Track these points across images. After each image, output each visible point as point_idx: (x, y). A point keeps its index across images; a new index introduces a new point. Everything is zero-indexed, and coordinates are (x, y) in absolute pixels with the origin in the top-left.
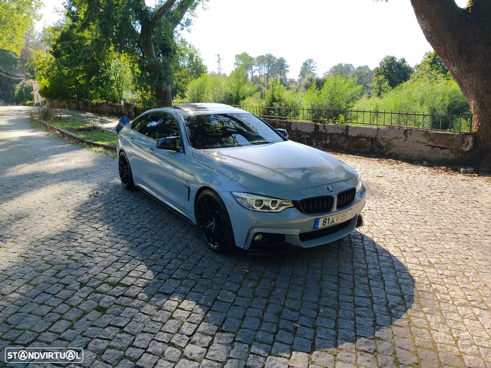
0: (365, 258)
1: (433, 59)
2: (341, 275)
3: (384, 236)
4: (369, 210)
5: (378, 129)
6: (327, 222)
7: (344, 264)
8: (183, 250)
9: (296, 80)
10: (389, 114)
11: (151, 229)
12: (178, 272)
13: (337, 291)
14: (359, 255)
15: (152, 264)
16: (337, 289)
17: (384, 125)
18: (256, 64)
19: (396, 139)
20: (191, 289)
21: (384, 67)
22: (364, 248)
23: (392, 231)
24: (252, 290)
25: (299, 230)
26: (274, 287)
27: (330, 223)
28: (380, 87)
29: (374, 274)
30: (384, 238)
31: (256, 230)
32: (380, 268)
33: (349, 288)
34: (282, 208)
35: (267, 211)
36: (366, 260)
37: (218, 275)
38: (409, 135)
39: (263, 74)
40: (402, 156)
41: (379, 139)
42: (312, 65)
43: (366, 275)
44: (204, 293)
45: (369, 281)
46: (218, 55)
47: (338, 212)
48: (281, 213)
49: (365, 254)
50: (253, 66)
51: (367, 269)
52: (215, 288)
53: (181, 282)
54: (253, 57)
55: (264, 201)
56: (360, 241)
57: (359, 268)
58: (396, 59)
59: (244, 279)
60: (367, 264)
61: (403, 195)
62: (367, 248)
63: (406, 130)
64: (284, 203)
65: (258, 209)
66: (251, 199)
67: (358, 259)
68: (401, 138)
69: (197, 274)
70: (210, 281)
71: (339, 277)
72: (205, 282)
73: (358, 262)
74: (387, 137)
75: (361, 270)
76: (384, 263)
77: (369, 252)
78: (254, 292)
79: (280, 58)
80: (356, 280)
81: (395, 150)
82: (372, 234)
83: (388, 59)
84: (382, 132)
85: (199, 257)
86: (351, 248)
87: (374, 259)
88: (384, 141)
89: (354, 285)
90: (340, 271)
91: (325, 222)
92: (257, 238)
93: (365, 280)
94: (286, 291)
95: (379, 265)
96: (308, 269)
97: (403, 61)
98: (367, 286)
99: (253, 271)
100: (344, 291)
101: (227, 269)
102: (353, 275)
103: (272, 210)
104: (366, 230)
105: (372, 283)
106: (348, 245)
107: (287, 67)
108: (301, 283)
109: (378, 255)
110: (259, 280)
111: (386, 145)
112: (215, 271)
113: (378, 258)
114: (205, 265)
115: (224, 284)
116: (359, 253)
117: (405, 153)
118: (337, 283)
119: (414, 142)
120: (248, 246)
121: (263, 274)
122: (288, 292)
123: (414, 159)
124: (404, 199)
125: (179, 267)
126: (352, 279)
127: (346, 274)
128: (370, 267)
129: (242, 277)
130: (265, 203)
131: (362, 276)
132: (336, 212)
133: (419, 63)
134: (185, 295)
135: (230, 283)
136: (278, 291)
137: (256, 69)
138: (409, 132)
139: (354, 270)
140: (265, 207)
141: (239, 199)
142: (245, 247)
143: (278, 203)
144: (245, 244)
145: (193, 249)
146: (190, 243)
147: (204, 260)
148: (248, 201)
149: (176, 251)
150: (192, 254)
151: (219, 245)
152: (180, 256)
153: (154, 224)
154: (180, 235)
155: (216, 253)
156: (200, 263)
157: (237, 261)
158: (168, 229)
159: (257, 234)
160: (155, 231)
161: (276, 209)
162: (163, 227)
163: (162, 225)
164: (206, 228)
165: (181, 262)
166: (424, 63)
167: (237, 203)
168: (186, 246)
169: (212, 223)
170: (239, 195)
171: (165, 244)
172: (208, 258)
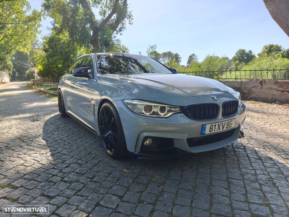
0: (251, 165)
1: (269, 50)
2: (231, 180)
3: (263, 146)
4: (245, 128)
5: (241, 82)
6: (214, 128)
7: (232, 170)
8: (85, 156)
9: (186, 66)
10: (248, 71)
11: (66, 141)
12: (71, 176)
13: (230, 197)
14: (245, 162)
15: (52, 167)
16: (228, 195)
17: (245, 79)
18: (162, 57)
19: (254, 88)
20: (77, 192)
21: (238, 56)
22: (248, 156)
23: (269, 143)
24: (139, 195)
25: (187, 135)
26: (162, 192)
27: (216, 130)
28: (237, 68)
29: (264, 179)
30: (263, 148)
31: (146, 134)
32: (269, 174)
33: (242, 194)
34: (171, 114)
35: (156, 116)
36: (252, 167)
37: (108, 179)
38: (264, 85)
39: (166, 63)
40: (259, 99)
41: (242, 88)
42: (194, 57)
43: (257, 181)
44: (88, 197)
45: (261, 187)
46: (140, 52)
47: (224, 120)
48: (169, 118)
49: (251, 161)
50: (160, 58)
51: (256, 174)
52: (101, 192)
53: (70, 185)
54: (160, 53)
55: (153, 107)
56: (243, 150)
57: (248, 173)
58: (246, 51)
59: (133, 182)
60: (255, 170)
61: (268, 120)
62: (251, 156)
63: (261, 81)
64: (172, 109)
65: (148, 114)
66: (141, 105)
67: (245, 165)
68: (258, 86)
69: (88, 178)
70: (98, 184)
71: (229, 183)
72: (93, 186)
73: (244, 168)
74: (248, 86)
75: (250, 176)
76: (270, 169)
77: (253, 159)
78: (140, 197)
79: (176, 54)
80: (247, 186)
81: (254, 95)
82: (252, 145)
83: (240, 51)
84: (244, 83)
85: (97, 162)
86: (237, 156)
87: (260, 165)
88: (246, 89)
89: (246, 191)
90: (229, 176)
91: (212, 128)
92: (147, 142)
93: (257, 185)
94: (174, 196)
95: (266, 170)
96: (197, 174)
97: (251, 52)
98: (260, 192)
99: (143, 175)
100: (236, 197)
101: (118, 172)
102: (243, 180)
103: (161, 115)
104: (247, 142)
105: (265, 188)
106: (233, 153)
107: (180, 59)
108: (190, 188)
109: (263, 163)
110: (148, 184)
111: (248, 92)
112: (107, 175)
113: (264, 165)
114: (100, 169)
115: (112, 187)
116: (244, 160)
117: (262, 97)
118: (228, 189)
119: (267, 89)
120: (138, 150)
121: (152, 178)
122: (176, 198)
123: (269, 100)
124: (270, 122)
125: (74, 171)
126: (243, 184)
127: (236, 179)
128: (258, 173)
129: (131, 181)
130: (154, 110)
131: (252, 182)
132: (222, 119)
133: (260, 52)
134: (68, 198)
135: (118, 186)
136: (165, 196)
137: (162, 60)
138: (264, 82)
139: (242, 175)
140: (154, 113)
141: (130, 105)
142: (135, 152)
143: (167, 109)
144: (135, 149)
145: (94, 156)
146: (93, 151)
147: (100, 165)
148: (138, 107)
149: (78, 157)
150: (91, 160)
151: (115, 151)
152: (79, 161)
153: (70, 138)
154: (87, 145)
155: (113, 159)
156: (95, 167)
157: (130, 166)
158: (80, 141)
159: (146, 138)
160: (68, 142)
161: (165, 115)
162: (76, 140)
163: (76, 138)
164: (105, 136)
165: (78, 166)
166: (263, 52)
167: (129, 110)
168: (89, 154)
169: (110, 132)
170: (130, 102)
171: (71, 152)
172: (104, 163)
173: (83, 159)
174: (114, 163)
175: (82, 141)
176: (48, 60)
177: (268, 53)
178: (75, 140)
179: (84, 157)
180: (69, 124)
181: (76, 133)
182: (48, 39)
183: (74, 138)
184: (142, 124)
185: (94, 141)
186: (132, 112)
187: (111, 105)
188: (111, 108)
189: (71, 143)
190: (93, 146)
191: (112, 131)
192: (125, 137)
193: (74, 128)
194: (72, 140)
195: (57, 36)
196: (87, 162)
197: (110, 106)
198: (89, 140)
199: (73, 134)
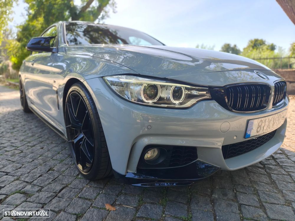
1: (254, 44)
8: (41, 176)
11: (18, 147)
25: (223, 139)
27: (265, 128)
34: (193, 101)
48: (191, 110)
55: (160, 88)
64: (195, 93)
65: (150, 102)
66: (136, 84)
85: (58, 188)
91: (260, 127)
92: (149, 155)
97: (235, 46)
103: (174, 104)
120: (133, 170)
141: (117, 86)
142: (127, 172)
143: (184, 92)
144: (128, 167)
145: (56, 175)
146: (56, 165)
147: (63, 195)
148: (131, 89)
149: (29, 178)
150: (50, 183)
151: (91, 167)
152: (28, 187)
153: (26, 142)
154: (50, 155)
155: (88, 181)
156: (54, 201)
157: (117, 196)
158: (39, 148)
159: (148, 148)
160: (20, 151)
161: (181, 104)
162: (34, 146)
163: (35, 143)
164: (74, 142)
165: (23, 199)
166: (249, 47)
167: (114, 94)
168: (49, 170)
169: (82, 136)
170: (117, 80)
171: (20, 168)
172: (71, 191)
173: (35, 182)
174: (89, 191)
175: (42, 148)
176: (22, 51)
177: (253, 47)
178: (32, 147)
179: (39, 177)
180: (31, 122)
181: (37, 135)
182: (22, 27)
183: (32, 142)
184: (138, 121)
185: (62, 147)
186: (119, 99)
187: (81, 89)
188: (82, 93)
189: (25, 151)
190: (58, 156)
191: (85, 133)
192: (107, 146)
193: (36, 127)
194: (28, 146)
195: (31, 23)
196: (42, 187)
197: (79, 89)
198: (54, 145)
199: (33, 136)
